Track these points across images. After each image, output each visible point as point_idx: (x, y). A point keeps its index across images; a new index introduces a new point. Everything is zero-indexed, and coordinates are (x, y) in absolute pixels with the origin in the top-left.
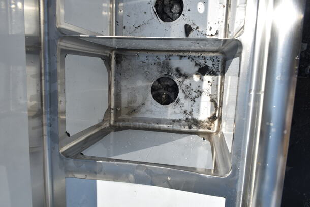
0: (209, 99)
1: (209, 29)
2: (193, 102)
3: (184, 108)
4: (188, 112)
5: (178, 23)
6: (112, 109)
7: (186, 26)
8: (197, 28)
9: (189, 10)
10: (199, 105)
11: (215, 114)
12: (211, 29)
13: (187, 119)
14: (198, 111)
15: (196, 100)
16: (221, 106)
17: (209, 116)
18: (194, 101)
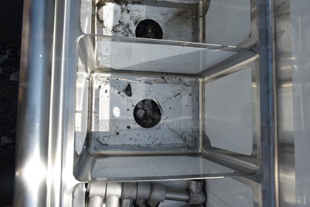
0: (105, 24)
1: (108, 91)
2: (121, 22)
3: (130, 15)
4: (126, 11)
5: (138, 98)
6: (201, 16)
7: (130, 95)
8: (119, 93)
9: (128, 110)
10: (115, 18)
11: (98, 9)
12: (106, 92)
13: (126, 5)
14: (115, 12)
15: (118, 23)
16: (93, 16)
17: (104, 7)
18: (119, 22)
